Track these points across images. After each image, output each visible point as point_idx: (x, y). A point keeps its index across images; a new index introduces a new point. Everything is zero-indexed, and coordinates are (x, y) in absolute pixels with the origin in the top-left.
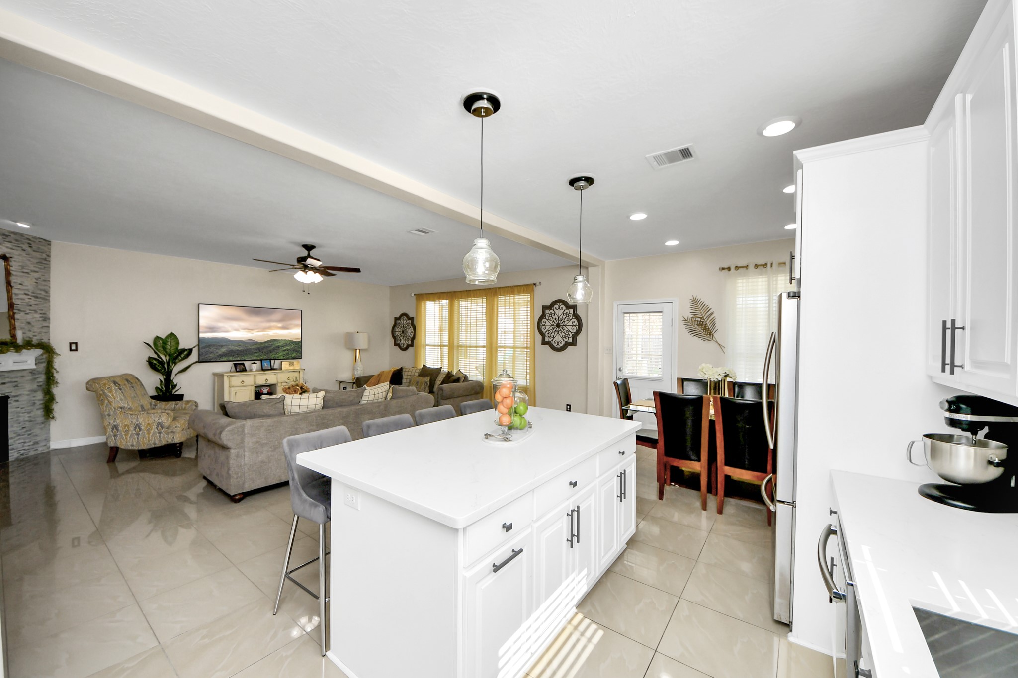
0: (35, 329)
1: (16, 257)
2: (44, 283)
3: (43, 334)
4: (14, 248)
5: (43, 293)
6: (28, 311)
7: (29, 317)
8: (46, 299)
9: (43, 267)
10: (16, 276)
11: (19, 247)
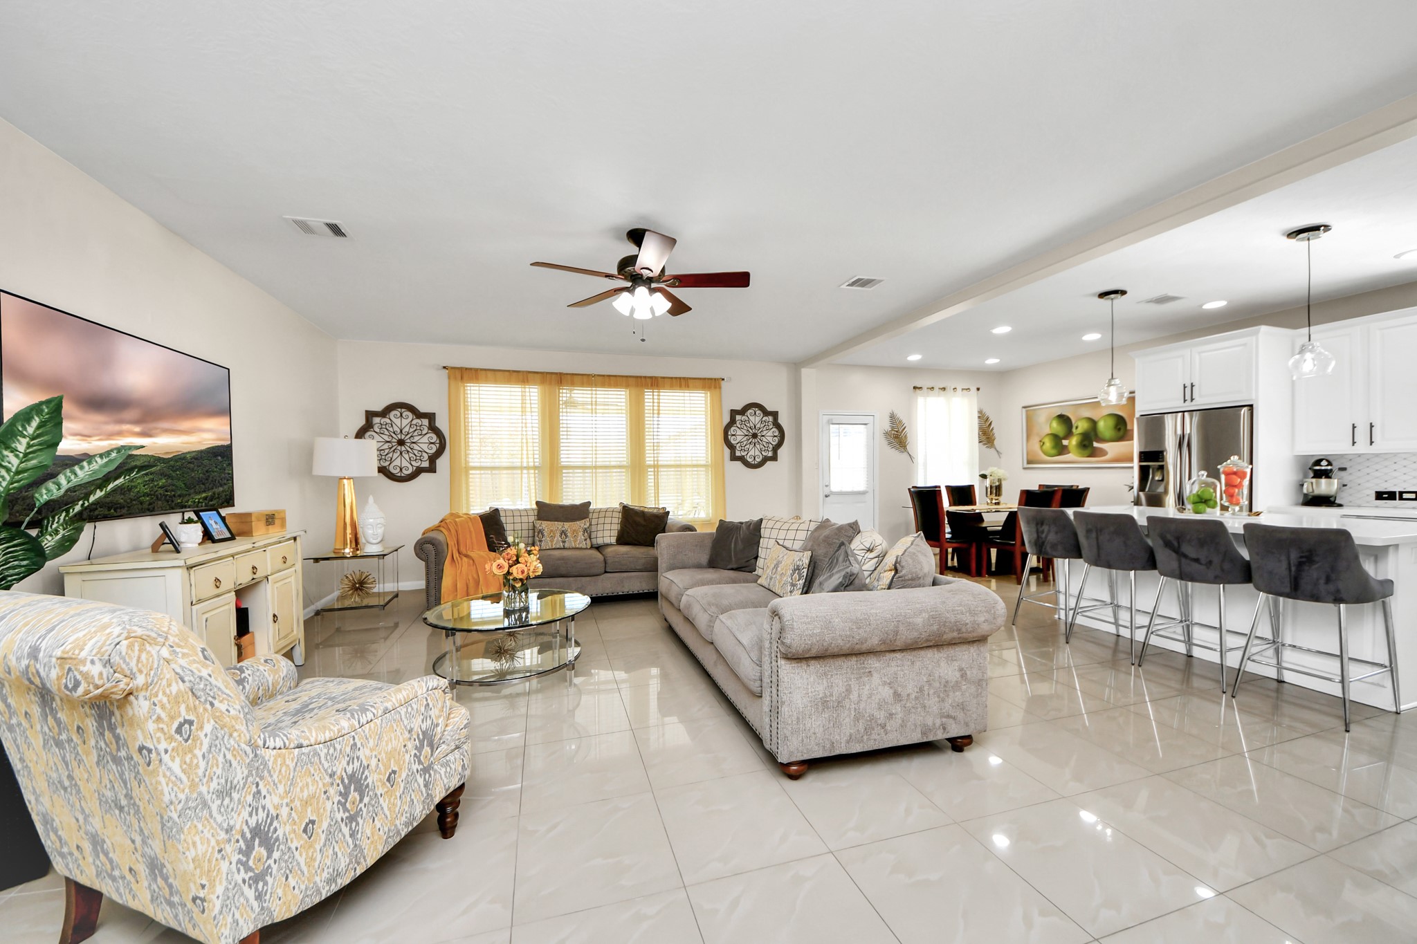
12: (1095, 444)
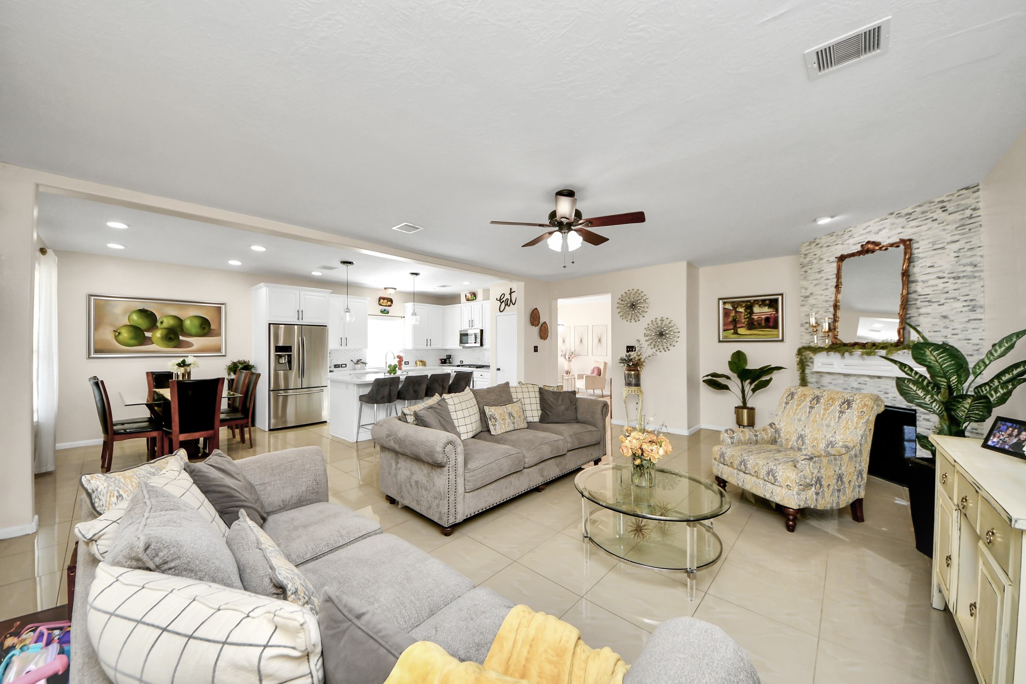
0: (956, 325)
1: (923, 234)
2: (970, 253)
3: (970, 331)
4: (921, 224)
5: (969, 269)
6: (942, 301)
7: (944, 310)
8: (975, 277)
9: (967, 230)
10: (925, 257)
11: (927, 219)
12: (181, 338)
